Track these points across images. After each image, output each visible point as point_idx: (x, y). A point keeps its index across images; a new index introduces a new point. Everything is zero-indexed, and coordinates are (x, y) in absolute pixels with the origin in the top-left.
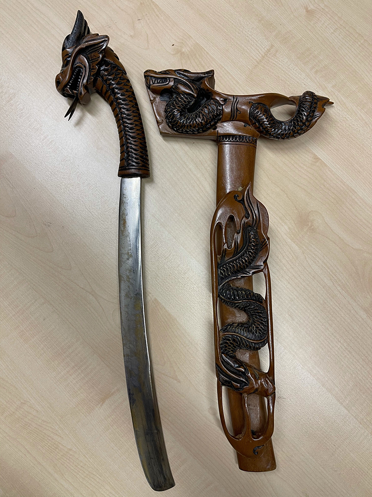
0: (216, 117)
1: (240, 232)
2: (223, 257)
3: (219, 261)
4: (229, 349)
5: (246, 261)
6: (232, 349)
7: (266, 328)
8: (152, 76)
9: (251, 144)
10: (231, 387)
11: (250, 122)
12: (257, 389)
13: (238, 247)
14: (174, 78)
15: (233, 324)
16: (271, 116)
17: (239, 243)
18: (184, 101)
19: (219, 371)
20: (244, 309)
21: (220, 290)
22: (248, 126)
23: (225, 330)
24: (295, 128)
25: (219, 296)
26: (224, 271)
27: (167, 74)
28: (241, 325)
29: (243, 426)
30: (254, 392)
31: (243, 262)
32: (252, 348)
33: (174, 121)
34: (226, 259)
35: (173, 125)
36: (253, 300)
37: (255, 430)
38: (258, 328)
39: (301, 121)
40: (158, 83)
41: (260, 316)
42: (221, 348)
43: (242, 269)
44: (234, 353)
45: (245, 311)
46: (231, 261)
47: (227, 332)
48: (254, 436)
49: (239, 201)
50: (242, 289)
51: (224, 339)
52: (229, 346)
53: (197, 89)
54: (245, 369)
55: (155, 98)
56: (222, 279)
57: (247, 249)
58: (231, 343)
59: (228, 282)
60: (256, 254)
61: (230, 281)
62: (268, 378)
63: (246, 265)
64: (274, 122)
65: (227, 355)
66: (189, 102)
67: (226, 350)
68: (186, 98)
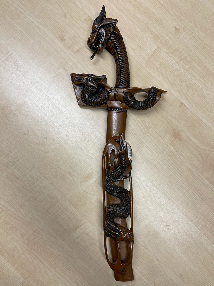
0: (107, 98)
1: (117, 158)
2: (108, 170)
3: (107, 172)
4: (111, 217)
5: (120, 172)
6: (112, 218)
7: (129, 207)
8: (74, 77)
9: (124, 112)
10: (111, 237)
11: (123, 101)
12: (124, 239)
13: (116, 165)
14: (86, 78)
15: (113, 204)
16: (135, 99)
17: (117, 163)
18: (91, 90)
19: (105, 229)
20: (119, 197)
21: (107, 187)
22: (122, 103)
23: (108, 208)
24: (146, 105)
25: (106, 190)
26: (109, 177)
27: (83, 76)
28: (117, 205)
29: (117, 258)
30: (123, 240)
31: (118, 173)
32: (122, 217)
33: (86, 100)
34: (110, 171)
35: (85, 102)
36: (123, 193)
37: (123, 260)
38: (126, 207)
39: (149, 102)
40: (77, 80)
41: (127, 201)
42: (107, 217)
43: (118, 177)
44: (113, 220)
45: (119, 198)
46: (112, 172)
47: (110, 209)
48: (123, 263)
49: (117, 142)
50: (118, 187)
51: (108, 213)
52: (111, 216)
53: (97, 84)
54: (118, 228)
55: (76, 87)
56: (108, 181)
57: (121, 166)
58: (111, 215)
59: (111, 183)
60: (125, 169)
61: (112, 182)
62: (130, 233)
63: (120, 174)
64: (136, 102)
65: (109, 221)
66: (93, 91)
67: (109, 218)
68: (92, 89)
